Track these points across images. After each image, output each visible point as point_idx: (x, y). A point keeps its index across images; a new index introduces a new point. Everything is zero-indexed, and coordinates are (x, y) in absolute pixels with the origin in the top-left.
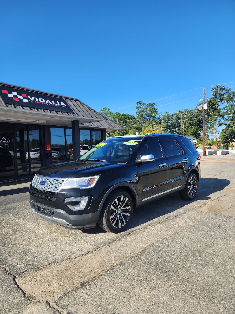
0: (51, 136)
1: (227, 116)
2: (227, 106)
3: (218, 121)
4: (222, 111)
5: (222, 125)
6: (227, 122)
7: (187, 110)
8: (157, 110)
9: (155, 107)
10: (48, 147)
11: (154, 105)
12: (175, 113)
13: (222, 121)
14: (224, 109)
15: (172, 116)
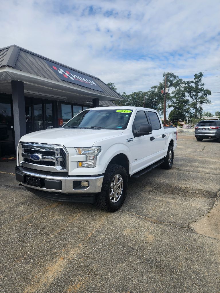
0: (62, 113)
1: (175, 99)
2: (175, 91)
3: (168, 103)
4: (172, 95)
5: (171, 107)
6: (175, 105)
7: (141, 92)
8: (116, 90)
9: (115, 87)
10: (61, 123)
11: (113, 85)
12: (131, 94)
13: (171, 104)
14: (172, 93)
15: (129, 96)
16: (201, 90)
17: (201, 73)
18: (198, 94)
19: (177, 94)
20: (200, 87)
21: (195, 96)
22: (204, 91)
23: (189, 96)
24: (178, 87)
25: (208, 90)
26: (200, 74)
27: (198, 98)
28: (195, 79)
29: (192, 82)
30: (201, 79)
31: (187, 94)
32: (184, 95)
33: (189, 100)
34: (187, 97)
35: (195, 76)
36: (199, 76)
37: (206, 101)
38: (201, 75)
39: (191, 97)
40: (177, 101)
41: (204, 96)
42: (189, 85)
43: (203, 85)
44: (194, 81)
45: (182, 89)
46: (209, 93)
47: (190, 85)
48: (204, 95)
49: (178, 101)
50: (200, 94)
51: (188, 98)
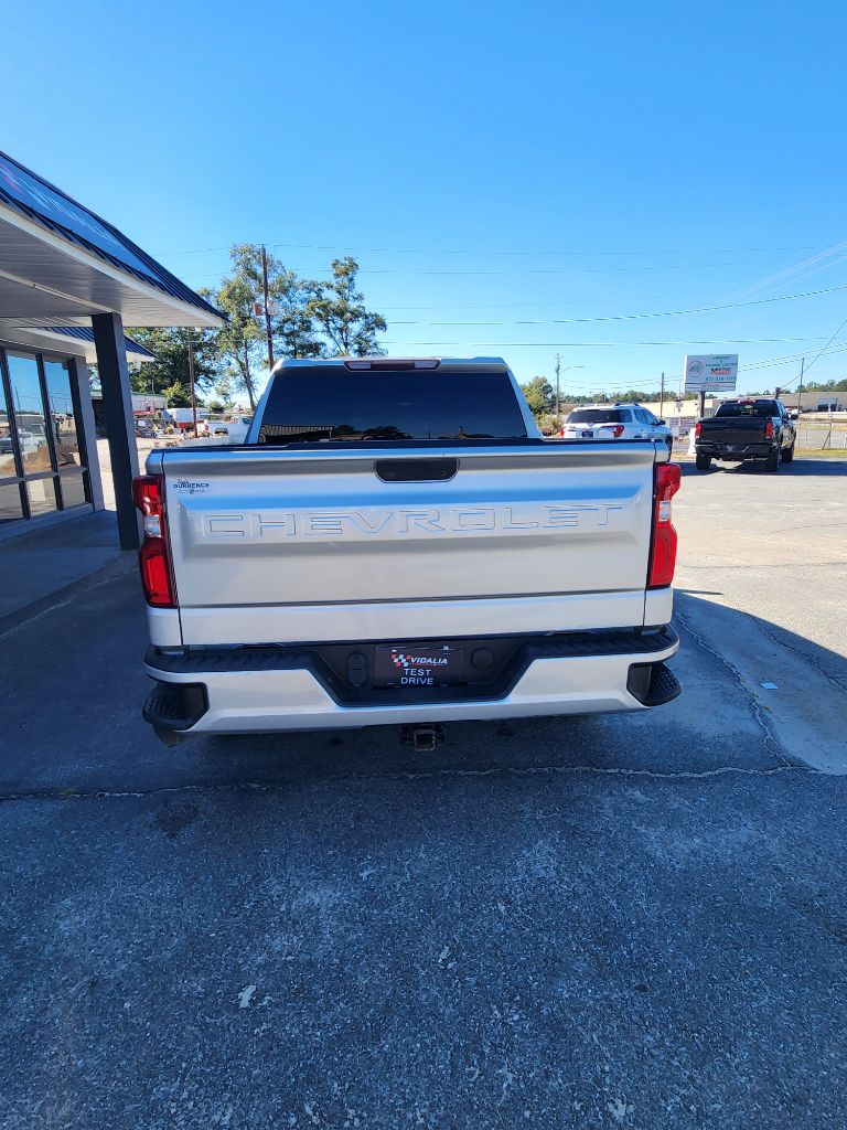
16: (356, 315)
17: (351, 260)
18: (350, 325)
19: (285, 321)
20: (353, 305)
21: (341, 330)
22: (366, 317)
23: (323, 331)
24: (286, 300)
25: (376, 315)
26: (347, 262)
27: (350, 339)
28: (337, 275)
29: (329, 286)
30: (351, 280)
31: (318, 325)
32: (307, 327)
33: (323, 344)
34: (318, 333)
35: (334, 265)
36: (348, 270)
37: (375, 350)
38: (353, 266)
39: (331, 336)
40: (288, 343)
41: (369, 334)
42: (318, 295)
43: (360, 297)
44: (334, 283)
45: (300, 307)
46: (381, 324)
47: (324, 295)
48: (368, 330)
49: (291, 348)
50: (356, 327)
51: (320, 337)
